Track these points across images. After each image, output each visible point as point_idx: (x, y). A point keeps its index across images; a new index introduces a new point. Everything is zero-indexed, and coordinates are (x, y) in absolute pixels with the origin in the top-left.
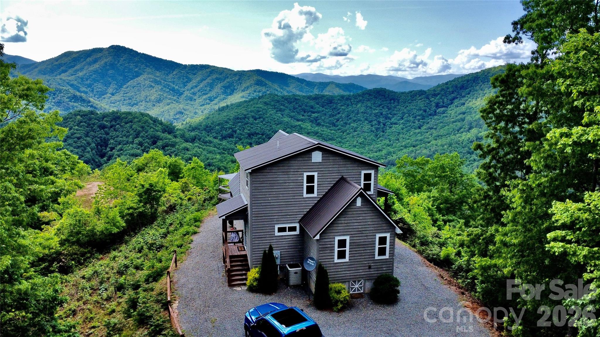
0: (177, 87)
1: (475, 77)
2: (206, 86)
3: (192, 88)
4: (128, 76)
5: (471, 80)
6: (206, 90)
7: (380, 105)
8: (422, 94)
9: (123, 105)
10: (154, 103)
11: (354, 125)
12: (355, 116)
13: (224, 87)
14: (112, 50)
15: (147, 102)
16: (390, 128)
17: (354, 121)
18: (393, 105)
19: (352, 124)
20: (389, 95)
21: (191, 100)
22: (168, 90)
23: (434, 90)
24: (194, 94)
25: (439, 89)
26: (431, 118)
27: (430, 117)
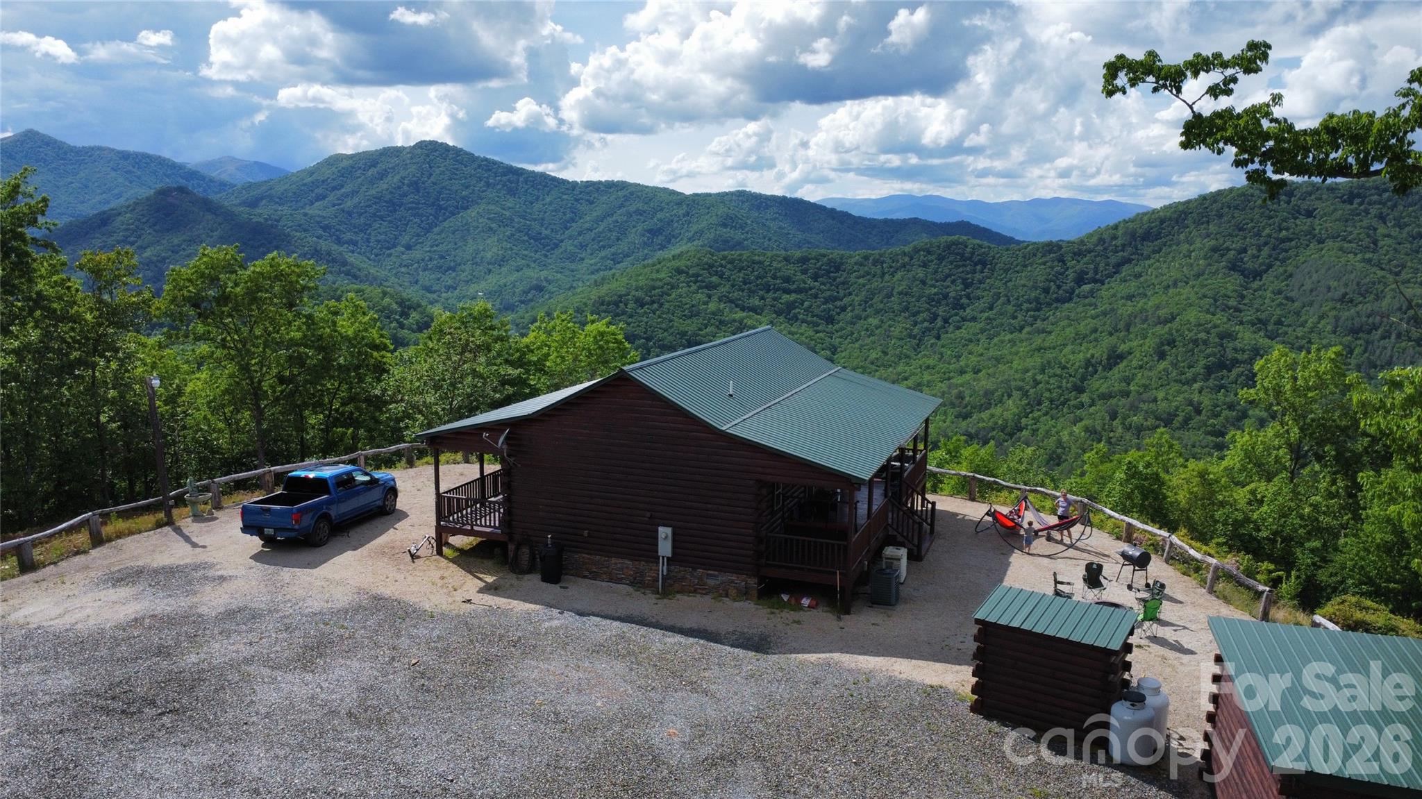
0: (548, 232)
1: (1183, 212)
2: (610, 231)
3: (580, 234)
4: (446, 209)
5: (1170, 219)
6: (609, 239)
7: (947, 277)
8: (1050, 252)
9: (425, 270)
10: (490, 267)
11: (874, 321)
12: (882, 302)
13: (649, 231)
14: (419, 151)
15: (476, 264)
16: (959, 328)
17: (878, 312)
18: (978, 276)
19: (870, 320)
20: (973, 254)
21: (573, 261)
22: (526, 238)
23: (1082, 242)
24: (583, 247)
25: (1095, 239)
26: (1057, 308)
27: (1055, 305)
